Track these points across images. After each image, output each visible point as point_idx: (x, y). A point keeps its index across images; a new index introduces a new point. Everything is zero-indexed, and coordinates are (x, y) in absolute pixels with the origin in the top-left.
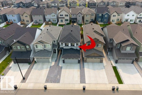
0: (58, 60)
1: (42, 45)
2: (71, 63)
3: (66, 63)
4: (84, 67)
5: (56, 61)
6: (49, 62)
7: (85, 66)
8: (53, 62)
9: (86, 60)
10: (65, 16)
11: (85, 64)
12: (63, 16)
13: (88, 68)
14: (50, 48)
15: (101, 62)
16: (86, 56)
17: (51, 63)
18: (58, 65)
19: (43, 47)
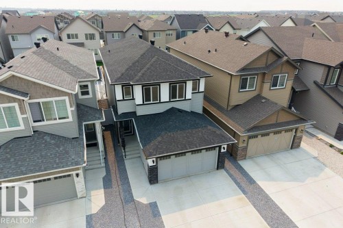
0: (113, 176)
1: (21, 102)
2: (187, 176)
3: (165, 181)
4: (251, 181)
5: (107, 183)
6: (73, 196)
7: (252, 175)
8: (93, 193)
9: (245, 149)
10: (87, 39)
11: (246, 165)
12: (77, 37)
13: (271, 178)
14: (70, 119)
15: (295, 145)
16: (249, 130)
17: (86, 197)
18: (129, 198)
19: (25, 120)
